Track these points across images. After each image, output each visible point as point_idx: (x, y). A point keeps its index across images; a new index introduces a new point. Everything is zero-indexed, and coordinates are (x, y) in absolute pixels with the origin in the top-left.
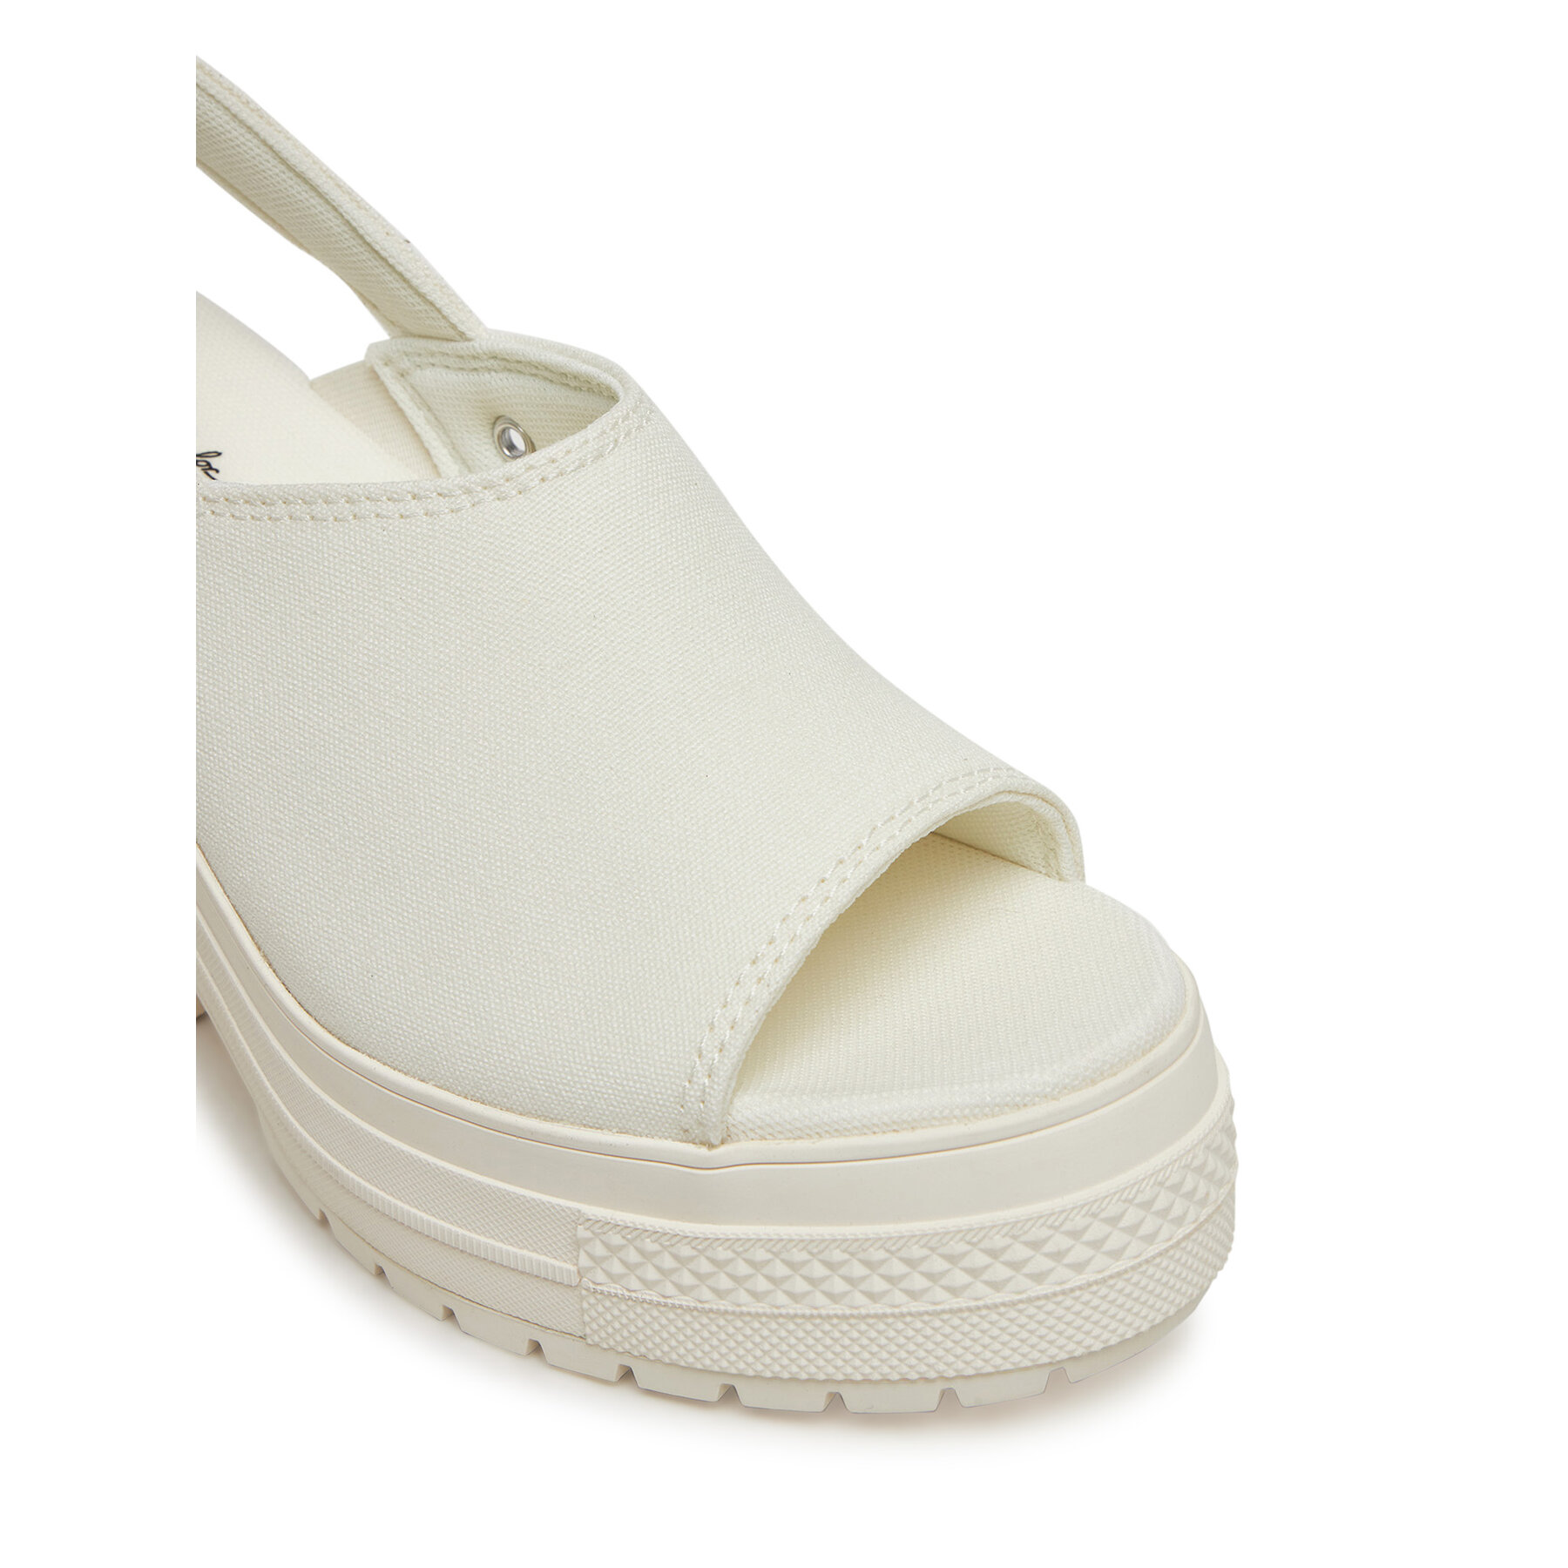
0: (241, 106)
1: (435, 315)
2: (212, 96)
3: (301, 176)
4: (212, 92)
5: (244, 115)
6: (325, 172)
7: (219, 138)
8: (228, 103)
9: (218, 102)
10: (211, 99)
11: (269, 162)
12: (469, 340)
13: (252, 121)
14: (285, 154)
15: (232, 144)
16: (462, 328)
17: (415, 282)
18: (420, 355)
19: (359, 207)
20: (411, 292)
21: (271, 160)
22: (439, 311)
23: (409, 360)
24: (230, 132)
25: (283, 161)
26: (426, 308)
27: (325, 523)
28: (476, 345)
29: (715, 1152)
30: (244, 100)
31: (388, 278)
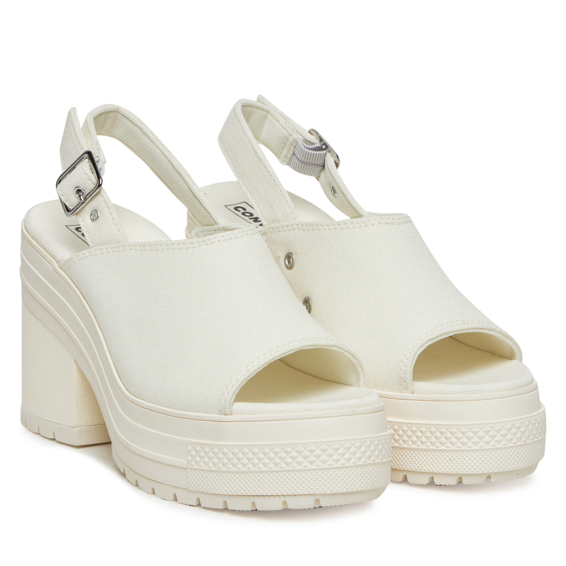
0: (165, 149)
1: (209, 216)
2: (157, 146)
3: (178, 172)
4: (157, 145)
5: (165, 152)
6: (185, 171)
7: (157, 159)
8: (161, 149)
9: (159, 148)
10: (157, 147)
11: (170, 167)
12: (217, 224)
13: (167, 154)
14: (174, 165)
15: (161, 161)
16: (216, 220)
17: (204, 205)
18: (205, 231)
19: (193, 182)
20: (203, 209)
21: (171, 167)
22: (210, 215)
23: (202, 234)
24: (160, 158)
25: (174, 167)
26: (207, 214)
27: (159, 251)
28: (219, 225)
29: (227, 416)
30: (166, 148)
31: (198, 204)
